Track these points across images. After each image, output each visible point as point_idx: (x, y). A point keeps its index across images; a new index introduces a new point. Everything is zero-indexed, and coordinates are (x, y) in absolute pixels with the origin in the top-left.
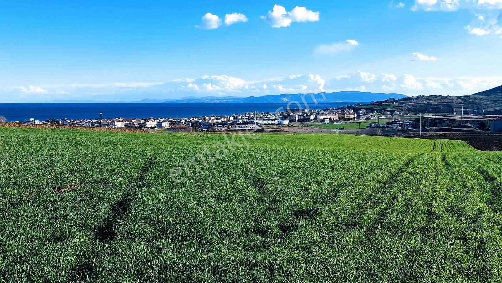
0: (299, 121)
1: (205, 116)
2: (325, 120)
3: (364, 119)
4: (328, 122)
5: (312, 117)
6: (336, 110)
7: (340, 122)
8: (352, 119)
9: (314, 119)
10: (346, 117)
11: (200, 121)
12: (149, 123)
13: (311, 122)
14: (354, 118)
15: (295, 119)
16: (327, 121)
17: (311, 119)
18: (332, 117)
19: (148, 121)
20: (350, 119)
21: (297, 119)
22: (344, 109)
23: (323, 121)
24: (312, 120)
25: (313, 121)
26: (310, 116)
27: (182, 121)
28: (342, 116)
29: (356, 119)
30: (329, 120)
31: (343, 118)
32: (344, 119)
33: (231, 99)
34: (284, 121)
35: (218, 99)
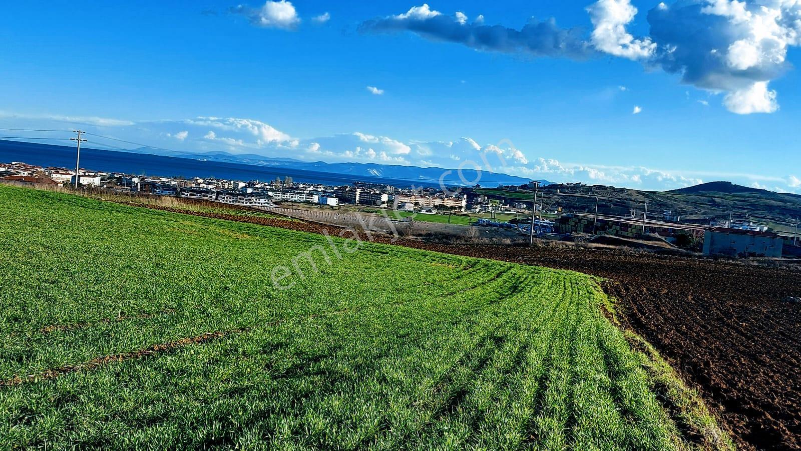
0: (361, 202)
1: (198, 178)
2: (406, 204)
3: (477, 210)
4: (412, 209)
5: (385, 198)
6: (439, 192)
7: (431, 211)
8: (455, 208)
9: (388, 202)
10: (445, 204)
12: (59, 176)
13: (382, 206)
14: (460, 207)
15: (355, 199)
16: (410, 207)
17: (382, 200)
18: (420, 201)
19: (58, 172)
20: (452, 208)
21: (357, 198)
23: (401, 207)
24: (383, 203)
25: (385, 205)
26: (380, 194)
27: (133, 180)
28: (438, 202)
29: (463, 210)
30: (413, 205)
31: (440, 205)
32: (441, 207)
33: (286, 162)
34: (329, 199)
35: (266, 161)
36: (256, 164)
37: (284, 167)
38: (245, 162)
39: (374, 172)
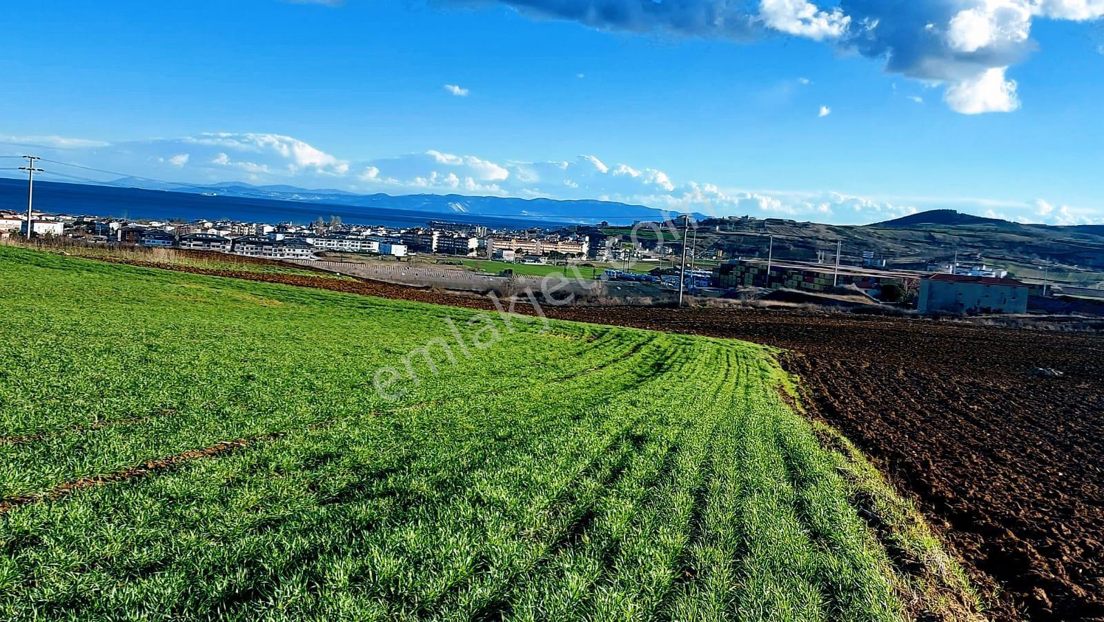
0: (439, 250)
2: (504, 252)
3: (604, 258)
4: (512, 259)
5: (473, 243)
6: (550, 234)
7: (539, 261)
8: (573, 256)
9: (477, 249)
10: (559, 251)
11: (169, 228)
12: (2, 222)
13: (470, 255)
14: (580, 254)
15: (431, 246)
16: (509, 256)
17: (470, 247)
18: (524, 246)
20: (569, 255)
21: (435, 245)
22: (569, 234)
23: (498, 256)
24: (472, 250)
25: (474, 254)
26: (467, 239)
27: (111, 225)
28: (549, 248)
29: (584, 258)
30: (513, 252)
31: (551, 251)
32: (553, 255)
33: (332, 195)
34: (393, 246)
35: (302, 194)
36: (288, 200)
37: (328, 203)
38: (273, 196)
39: (458, 208)
